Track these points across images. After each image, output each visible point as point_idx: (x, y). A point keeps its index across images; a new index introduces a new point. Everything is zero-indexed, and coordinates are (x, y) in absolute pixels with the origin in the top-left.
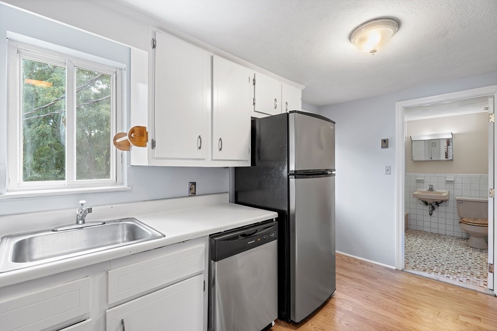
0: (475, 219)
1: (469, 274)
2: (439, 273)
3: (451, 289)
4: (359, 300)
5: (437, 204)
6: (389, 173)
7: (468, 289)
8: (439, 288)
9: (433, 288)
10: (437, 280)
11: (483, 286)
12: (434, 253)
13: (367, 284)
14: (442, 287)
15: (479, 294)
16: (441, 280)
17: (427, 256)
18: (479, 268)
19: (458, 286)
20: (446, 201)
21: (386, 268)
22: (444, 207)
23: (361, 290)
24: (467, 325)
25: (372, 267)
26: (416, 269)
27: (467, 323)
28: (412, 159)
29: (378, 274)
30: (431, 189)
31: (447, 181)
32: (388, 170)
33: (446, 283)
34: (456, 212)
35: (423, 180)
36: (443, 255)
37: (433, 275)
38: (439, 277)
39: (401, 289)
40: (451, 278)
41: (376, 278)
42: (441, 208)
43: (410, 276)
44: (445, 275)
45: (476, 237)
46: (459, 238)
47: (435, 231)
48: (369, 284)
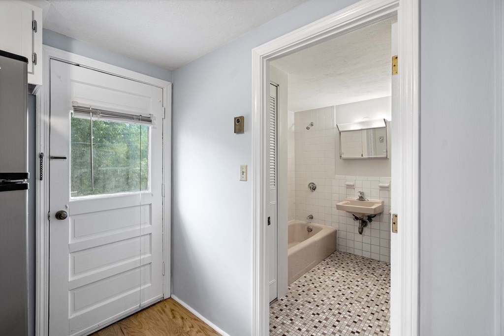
5: (370, 218)
6: (244, 179)
20: (380, 214)
22: (379, 223)
28: (341, 157)
30: (361, 198)
31: (381, 187)
35: (353, 185)
42: (374, 224)
47: (367, 255)
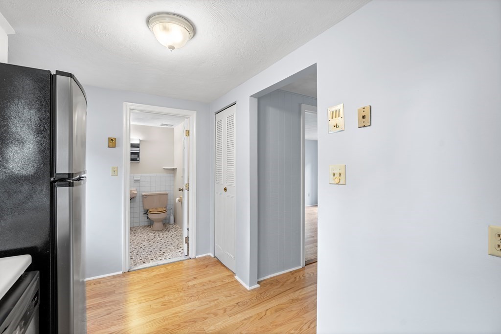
0: (156, 209)
1: (169, 251)
2: (154, 259)
3: (169, 267)
4: (116, 324)
7: (177, 262)
8: (163, 270)
9: (159, 273)
10: (158, 265)
11: (181, 255)
12: (138, 244)
13: (111, 303)
14: (163, 269)
15: (184, 262)
16: (160, 264)
17: (136, 250)
18: (170, 244)
19: (171, 263)
20: (134, 197)
21: (114, 277)
23: (110, 314)
24: (196, 286)
25: (100, 283)
26: (138, 265)
27: (194, 285)
29: (112, 286)
31: (135, 180)
32: (115, 172)
33: (163, 264)
34: (141, 205)
36: (145, 243)
37: (152, 264)
38: (157, 262)
39: (141, 288)
40: (163, 259)
41: (114, 292)
43: (138, 273)
44: (159, 259)
45: (158, 222)
46: (144, 227)
48: (112, 301)
